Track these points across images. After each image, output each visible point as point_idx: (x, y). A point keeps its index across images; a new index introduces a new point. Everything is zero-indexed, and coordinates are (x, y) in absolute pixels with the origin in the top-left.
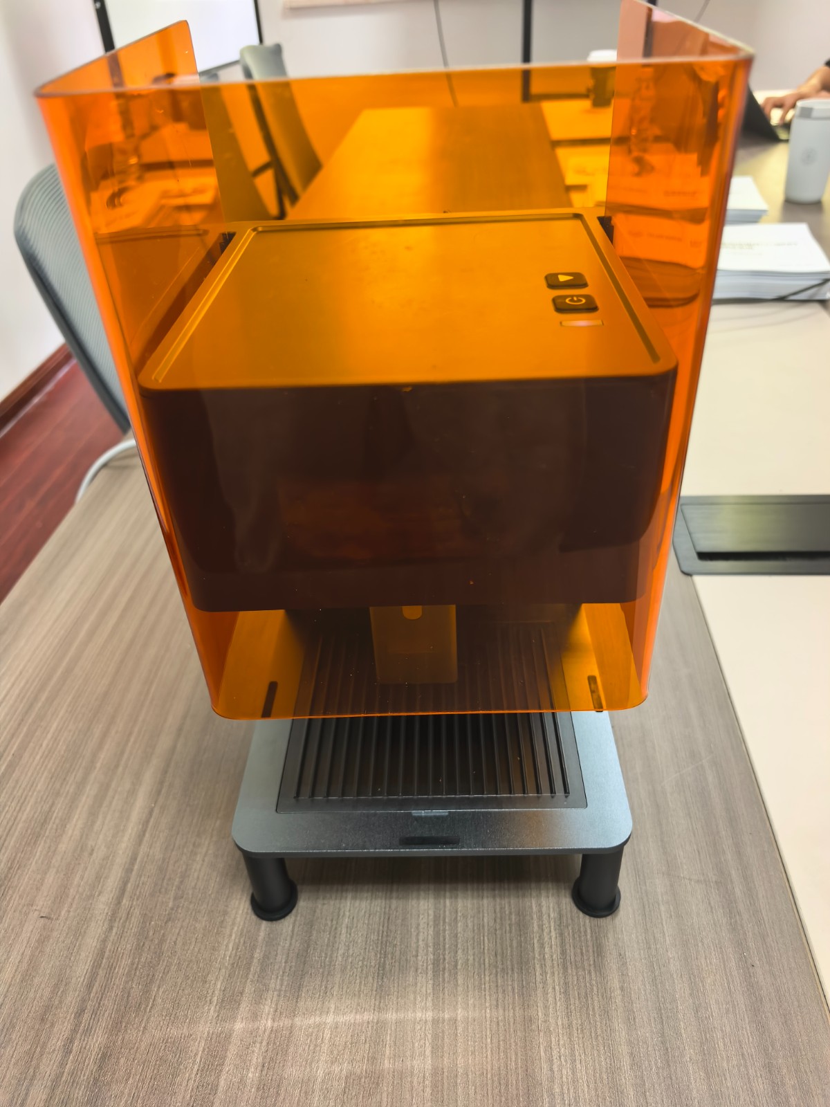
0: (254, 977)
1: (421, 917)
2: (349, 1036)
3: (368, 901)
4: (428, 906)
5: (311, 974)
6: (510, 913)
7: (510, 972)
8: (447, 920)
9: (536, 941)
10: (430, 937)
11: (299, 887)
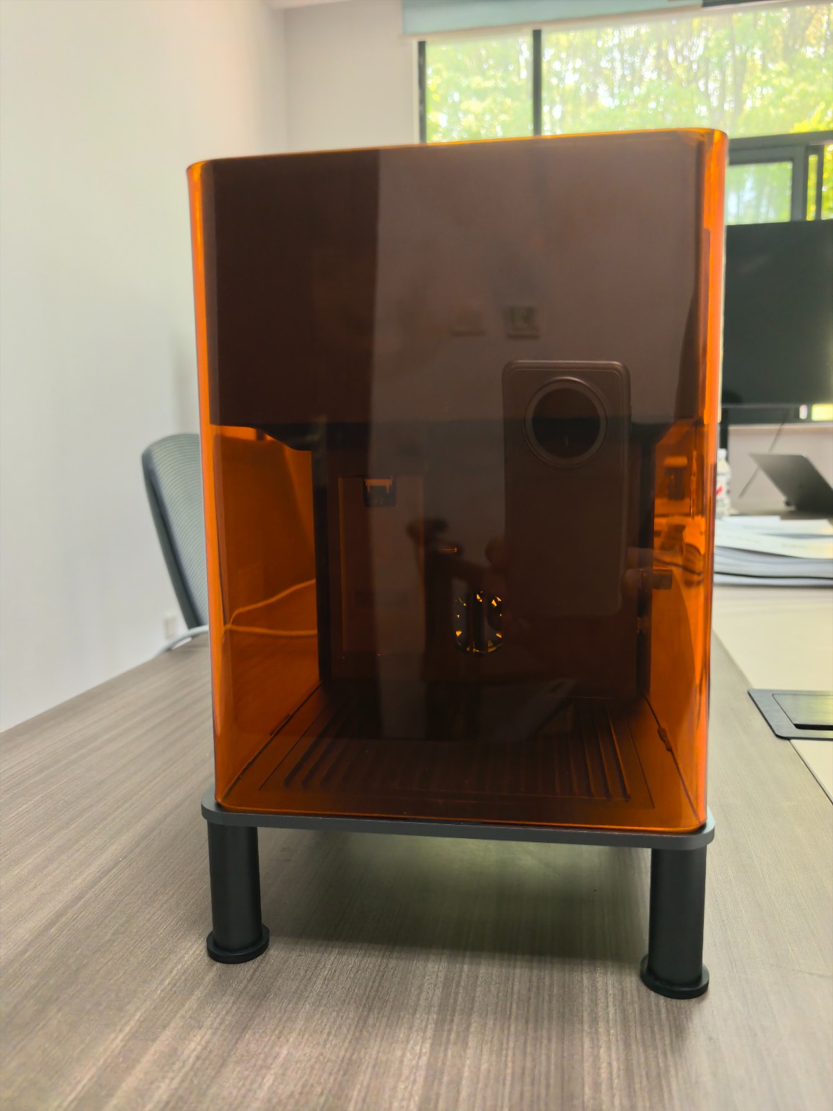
0: (186, 1013)
1: (427, 978)
2: (300, 1085)
3: (360, 958)
4: (439, 968)
5: (264, 1018)
6: (551, 985)
7: (545, 1041)
8: (462, 984)
9: (585, 1014)
10: (435, 998)
11: (271, 938)
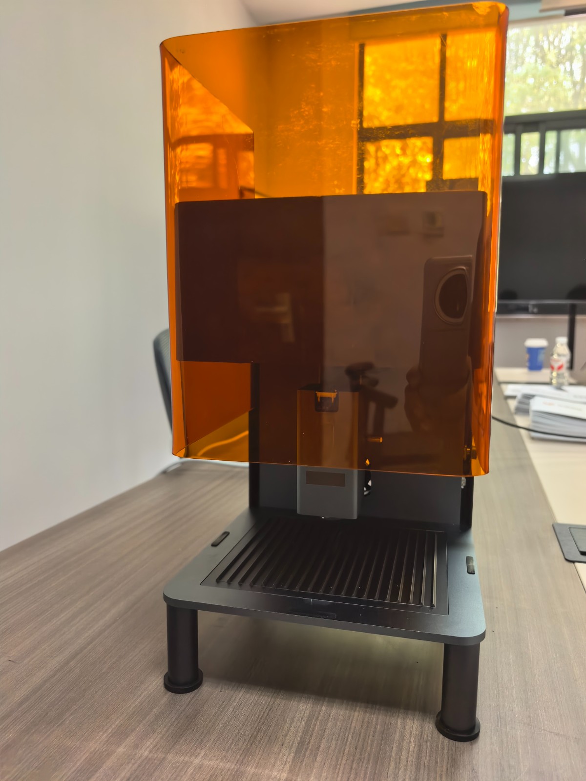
0: (146, 723)
1: (298, 713)
2: (209, 775)
3: (258, 696)
4: (306, 707)
5: (193, 730)
6: (377, 724)
7: (365, 761)
8: (319, 719)
9: (395, 746)
10: (301, 727)
11: (204, 679)
